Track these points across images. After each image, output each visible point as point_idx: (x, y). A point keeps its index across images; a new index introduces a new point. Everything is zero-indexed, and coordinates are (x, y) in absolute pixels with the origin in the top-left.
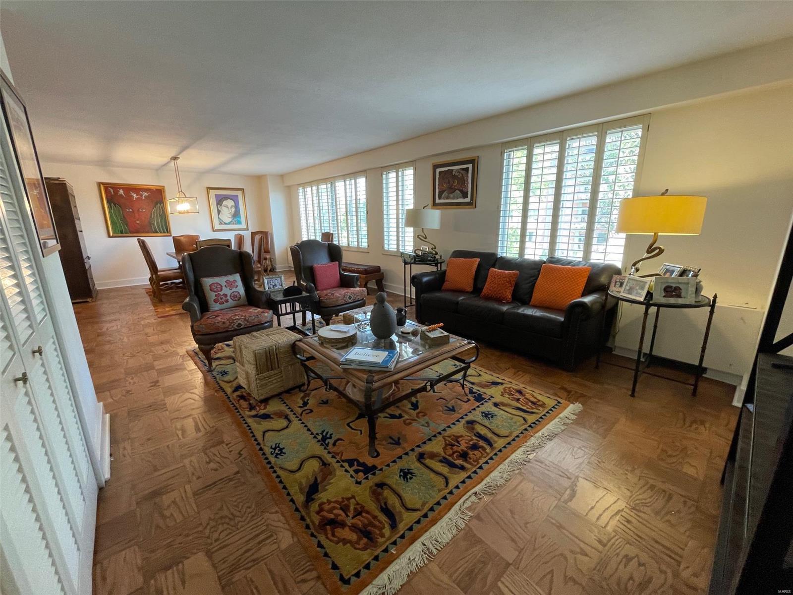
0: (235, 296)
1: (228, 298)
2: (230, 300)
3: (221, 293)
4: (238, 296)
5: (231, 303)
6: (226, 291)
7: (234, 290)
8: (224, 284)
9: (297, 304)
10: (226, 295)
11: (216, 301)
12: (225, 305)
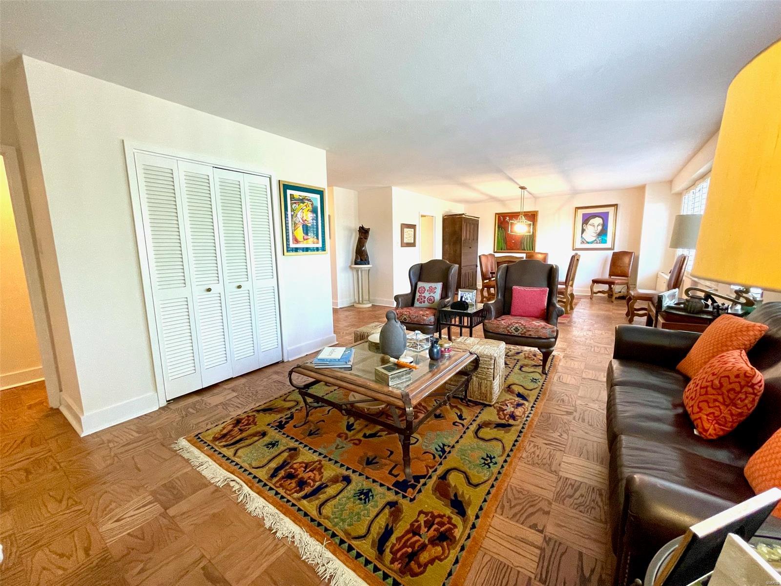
0: (430, 300)
1: (426, 300)
2: (426, 302)
3: (423, 295)
4: (433, 300)
5: (426, 304)
6: (427, 294)
7: (432, 294)
8: (427, 288)
9: (466, 319)
10: (425, 297)
11: (418, 300)
12: (423, 305)
